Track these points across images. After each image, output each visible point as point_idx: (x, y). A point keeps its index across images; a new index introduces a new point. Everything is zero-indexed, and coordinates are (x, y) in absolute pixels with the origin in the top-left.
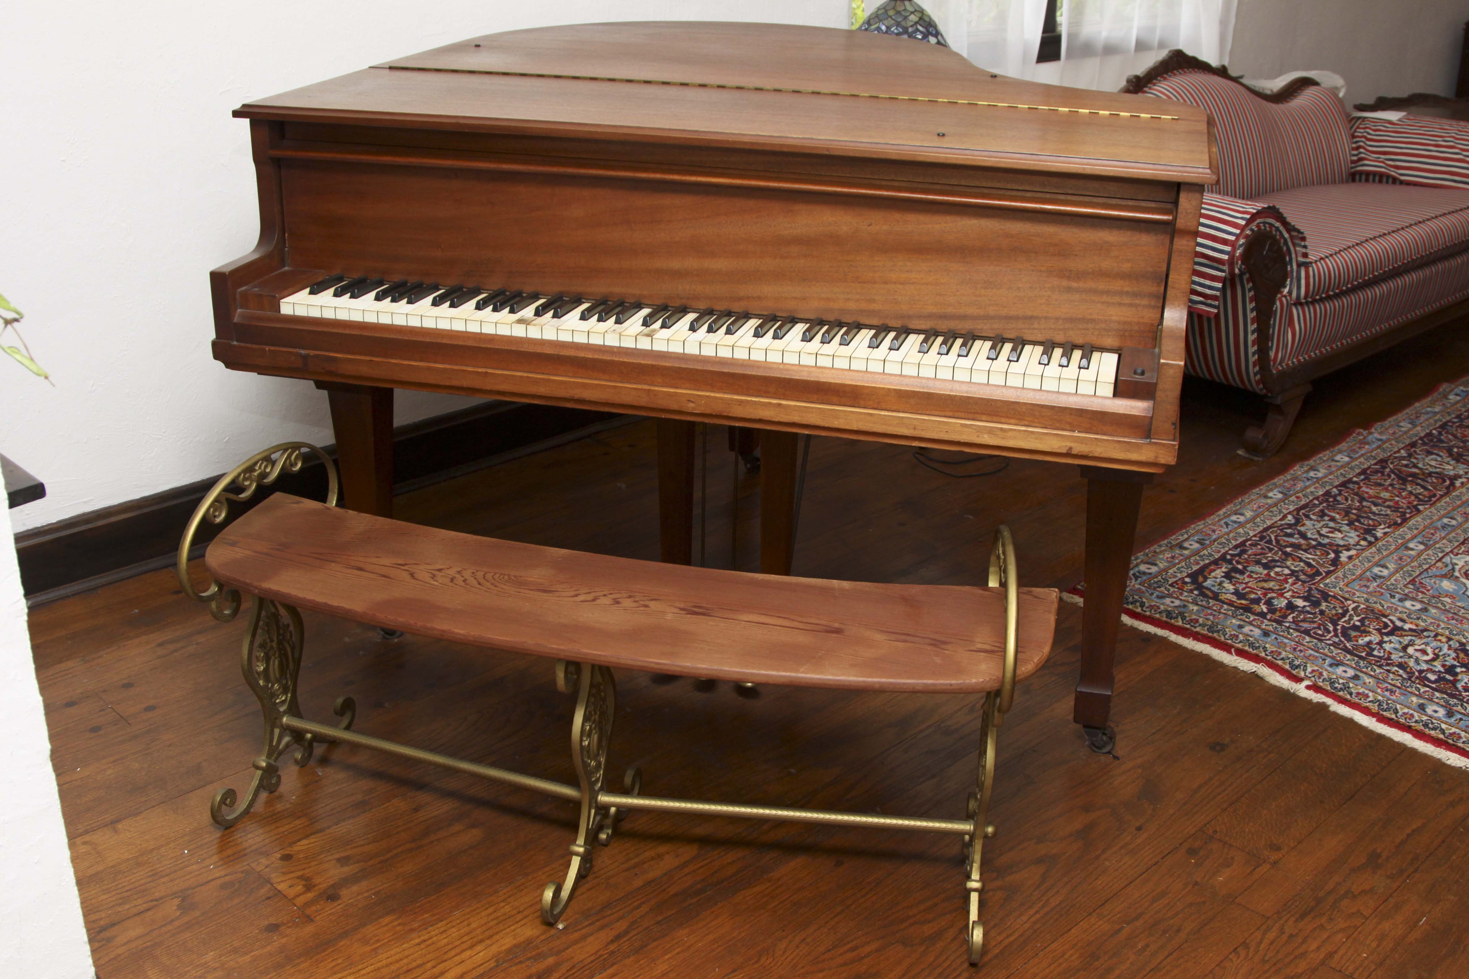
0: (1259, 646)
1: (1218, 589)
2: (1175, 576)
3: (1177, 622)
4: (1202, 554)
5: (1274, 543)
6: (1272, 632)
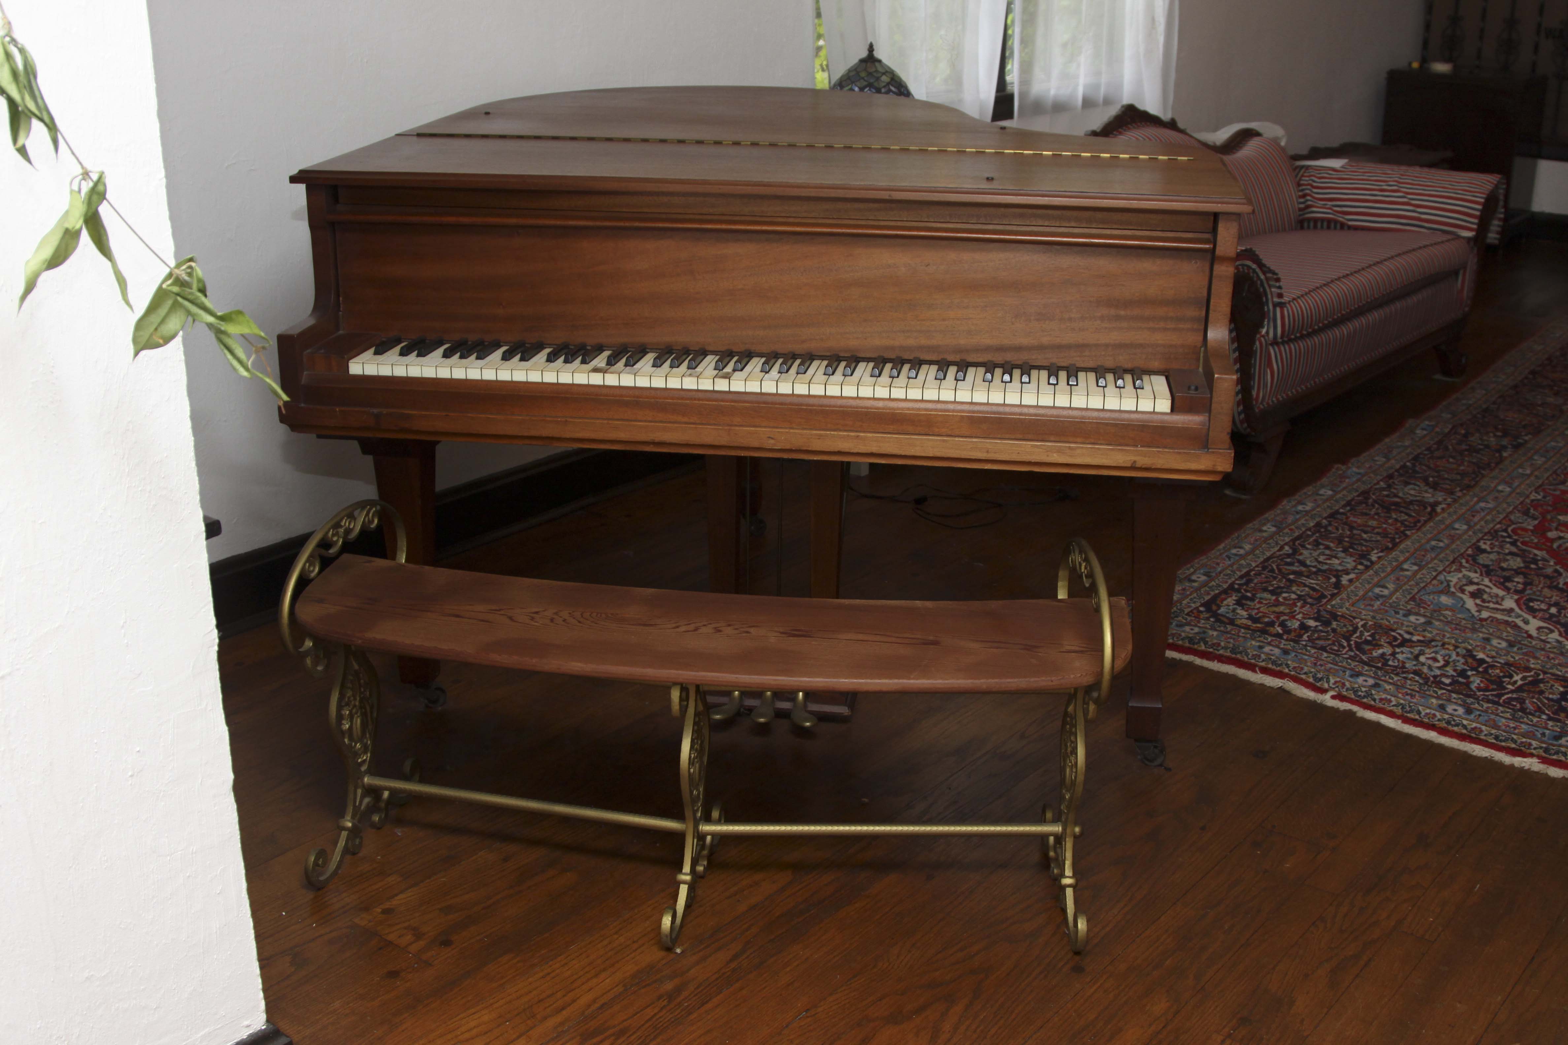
0: (1281, 664)
1: (1232, 616)
2: (1190, 607)
3: (1200, 646)
4: (1210, 585)
5: (1276, 571)
6: (1291, 650)
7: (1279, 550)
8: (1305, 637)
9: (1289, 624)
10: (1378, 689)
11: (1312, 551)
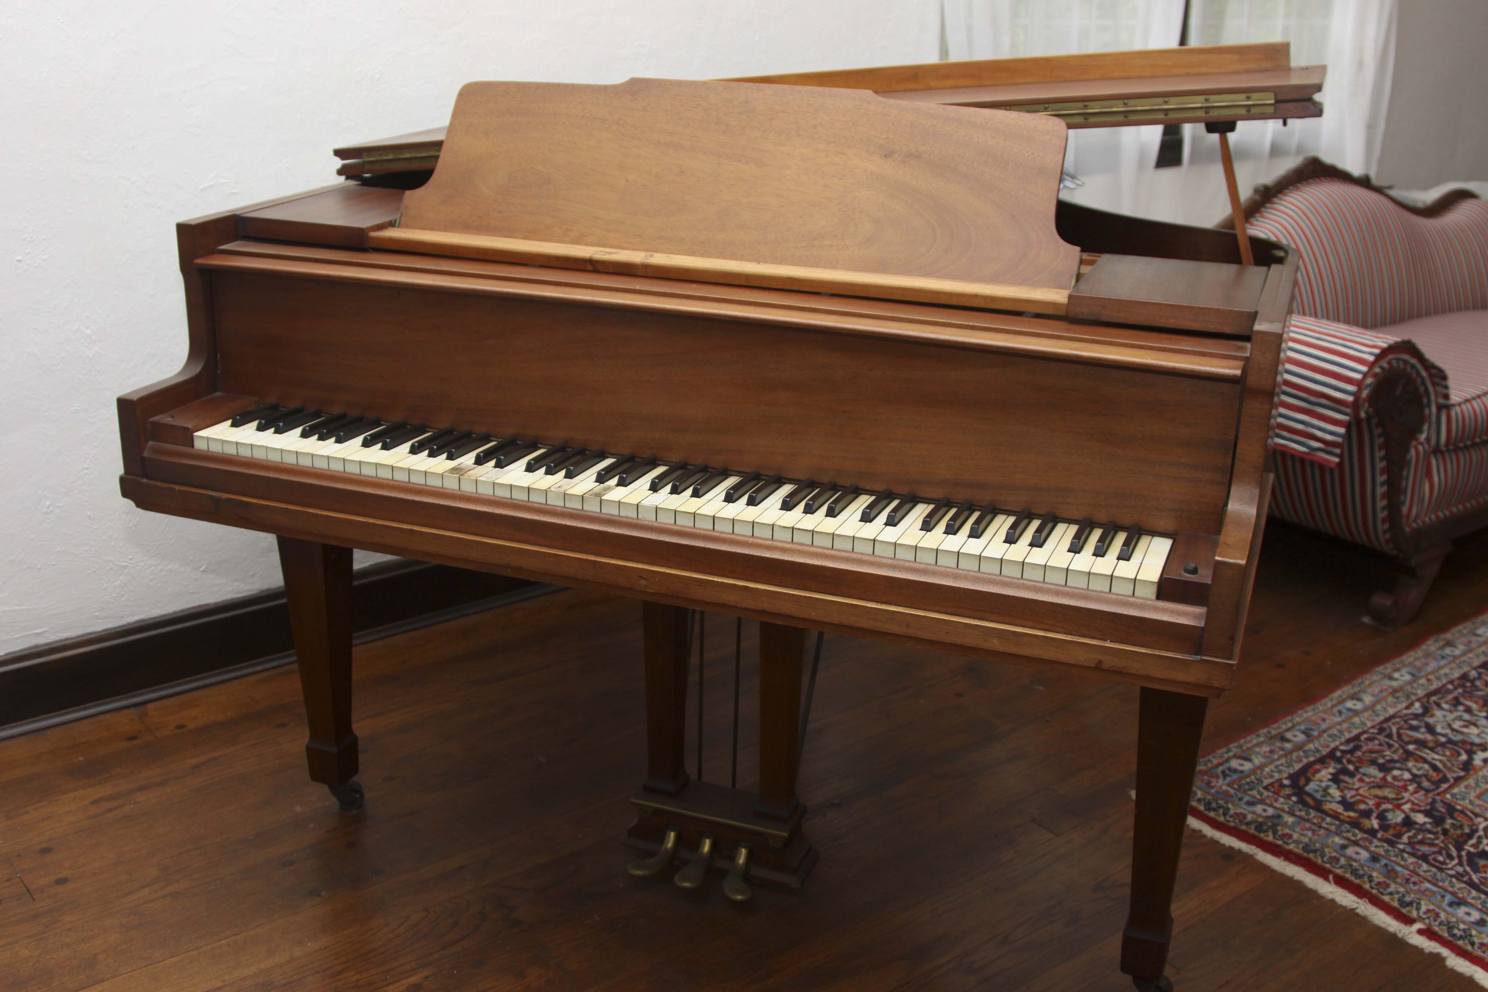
0: (1364, 875)
1: (1322, 796)
2: (1272, 777)
3: (1267, 836)
4: (1306, 748)
5: (1395, 737)
6: (1382, 856)
7: (1407, 708)
8: (1405, 839)
9: (1389, 816)
10: (1480, 928)
11: (1448, 714)
